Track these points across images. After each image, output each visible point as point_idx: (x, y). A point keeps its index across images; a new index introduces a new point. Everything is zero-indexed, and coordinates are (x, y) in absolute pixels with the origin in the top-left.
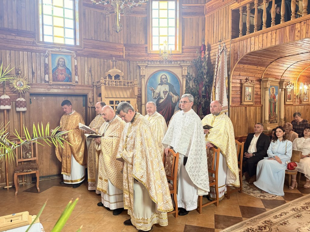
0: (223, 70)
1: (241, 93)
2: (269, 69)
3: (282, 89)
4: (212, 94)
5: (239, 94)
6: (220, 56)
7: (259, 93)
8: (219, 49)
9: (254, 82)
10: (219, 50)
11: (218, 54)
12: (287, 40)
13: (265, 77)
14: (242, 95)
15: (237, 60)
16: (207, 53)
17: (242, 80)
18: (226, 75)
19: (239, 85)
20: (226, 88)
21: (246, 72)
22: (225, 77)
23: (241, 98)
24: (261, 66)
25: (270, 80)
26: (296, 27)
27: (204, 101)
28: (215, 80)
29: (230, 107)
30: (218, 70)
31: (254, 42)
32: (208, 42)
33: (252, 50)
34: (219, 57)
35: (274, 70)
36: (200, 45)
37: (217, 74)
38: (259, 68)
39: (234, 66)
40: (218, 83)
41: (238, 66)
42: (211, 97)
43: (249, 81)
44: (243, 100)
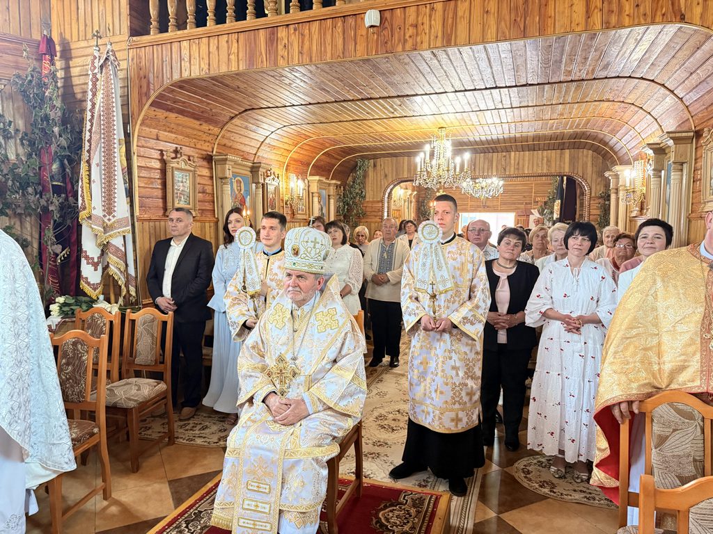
0: (108, 118)
1: (164, 184)
2: (228, 135)
3: (257, 183)
4: (82, 184)
5: (160, 187)
6: (98, 76)
7: (208, 189)
8: (95, 58)
9: (196, 160)
10: (96, 61)
11: (92, 71)
12: (262, 62)
13: (220, 151)
14: (166, 191)
15: (147, 95)
16: (59, 64)
17: (165, 153)
18: (119, 133)
19: (157, 165)
20: (122, 170)
21: (175, 133)
22: (115, 137)
23: (164, 198)
24: (210, 124)
25: (231, 161)
26: (279, 35)
27: (57, 203)
28: (86, 143)
29: (135, 220)
30: (96, 115)
31: (188, 54)
32: (61, 33)
33: (186, 75)
34: (97, 80)
35: (237, 138)
36: (37, 36)
37: (92, 126)
38: (205, 127)
39: (140, 110)
40: (97, 153)
41: (152, 113)
42: (80, 193)
43: (181, 156)
44: (169, 204)
